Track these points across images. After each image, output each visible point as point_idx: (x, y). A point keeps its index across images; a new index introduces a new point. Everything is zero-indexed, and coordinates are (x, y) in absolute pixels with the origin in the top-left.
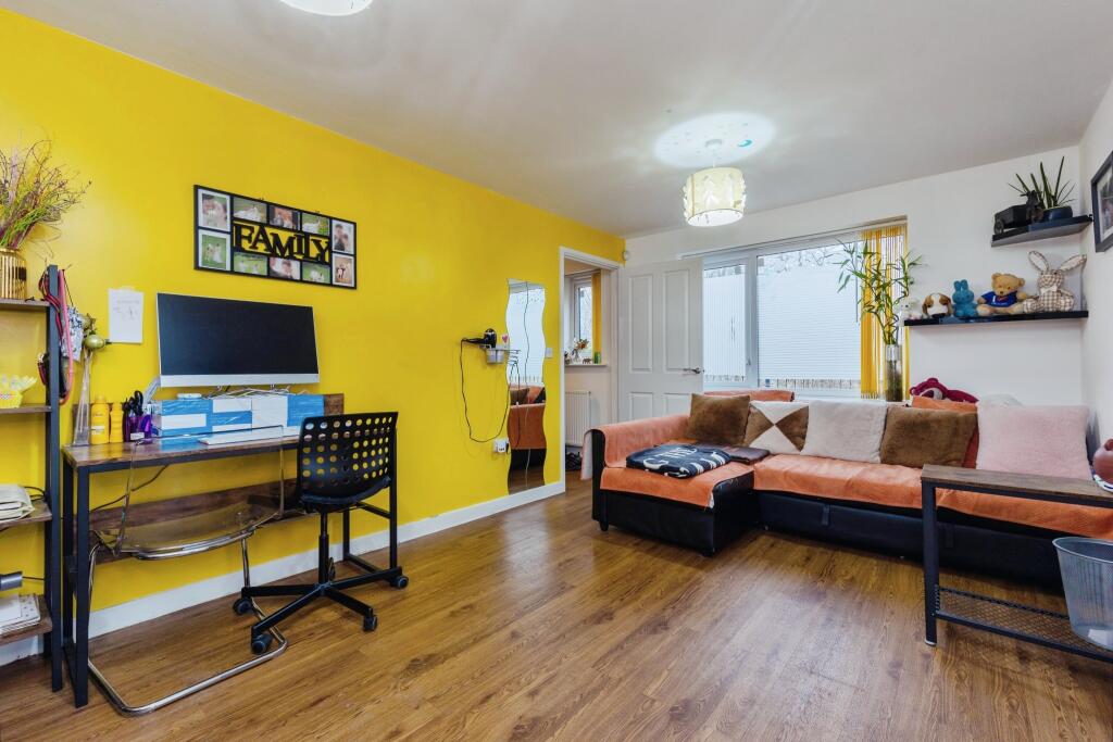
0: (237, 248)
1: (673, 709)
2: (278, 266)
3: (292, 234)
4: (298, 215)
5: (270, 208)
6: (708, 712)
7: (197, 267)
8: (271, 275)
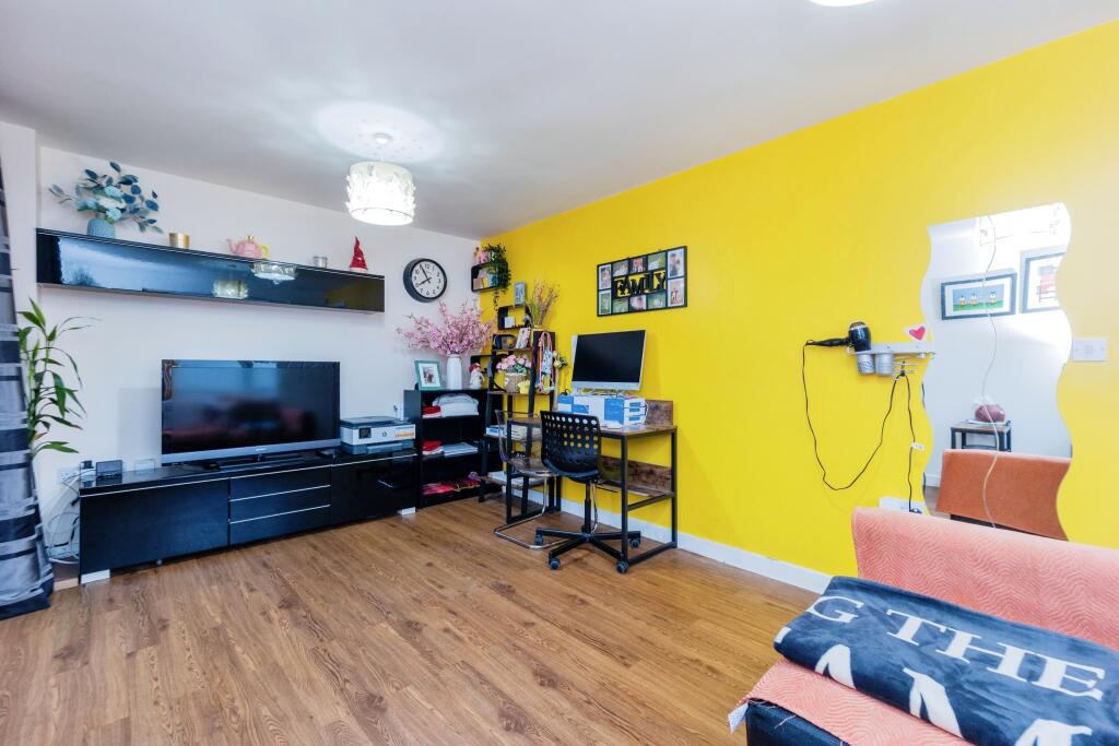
0: (614, 297)
1: (381, 699)
2: (635, 303)
3: (642, 276)
4: (646, 259)
5: (630, 261)
6: (362, 723)
7: (598, 315)
8: (631, 310)
